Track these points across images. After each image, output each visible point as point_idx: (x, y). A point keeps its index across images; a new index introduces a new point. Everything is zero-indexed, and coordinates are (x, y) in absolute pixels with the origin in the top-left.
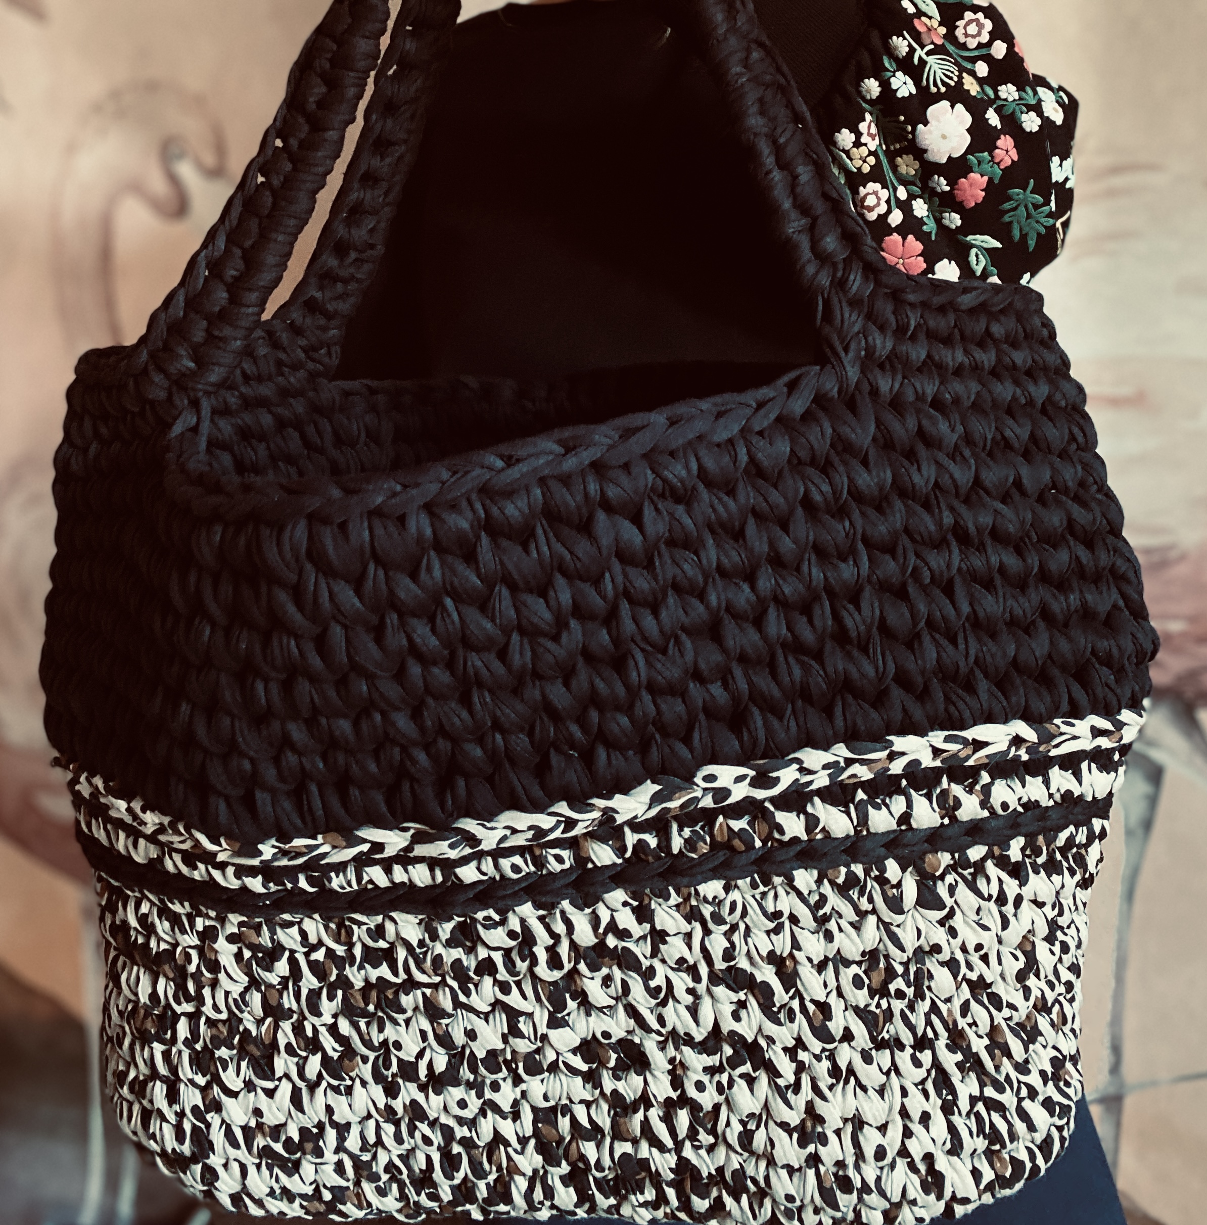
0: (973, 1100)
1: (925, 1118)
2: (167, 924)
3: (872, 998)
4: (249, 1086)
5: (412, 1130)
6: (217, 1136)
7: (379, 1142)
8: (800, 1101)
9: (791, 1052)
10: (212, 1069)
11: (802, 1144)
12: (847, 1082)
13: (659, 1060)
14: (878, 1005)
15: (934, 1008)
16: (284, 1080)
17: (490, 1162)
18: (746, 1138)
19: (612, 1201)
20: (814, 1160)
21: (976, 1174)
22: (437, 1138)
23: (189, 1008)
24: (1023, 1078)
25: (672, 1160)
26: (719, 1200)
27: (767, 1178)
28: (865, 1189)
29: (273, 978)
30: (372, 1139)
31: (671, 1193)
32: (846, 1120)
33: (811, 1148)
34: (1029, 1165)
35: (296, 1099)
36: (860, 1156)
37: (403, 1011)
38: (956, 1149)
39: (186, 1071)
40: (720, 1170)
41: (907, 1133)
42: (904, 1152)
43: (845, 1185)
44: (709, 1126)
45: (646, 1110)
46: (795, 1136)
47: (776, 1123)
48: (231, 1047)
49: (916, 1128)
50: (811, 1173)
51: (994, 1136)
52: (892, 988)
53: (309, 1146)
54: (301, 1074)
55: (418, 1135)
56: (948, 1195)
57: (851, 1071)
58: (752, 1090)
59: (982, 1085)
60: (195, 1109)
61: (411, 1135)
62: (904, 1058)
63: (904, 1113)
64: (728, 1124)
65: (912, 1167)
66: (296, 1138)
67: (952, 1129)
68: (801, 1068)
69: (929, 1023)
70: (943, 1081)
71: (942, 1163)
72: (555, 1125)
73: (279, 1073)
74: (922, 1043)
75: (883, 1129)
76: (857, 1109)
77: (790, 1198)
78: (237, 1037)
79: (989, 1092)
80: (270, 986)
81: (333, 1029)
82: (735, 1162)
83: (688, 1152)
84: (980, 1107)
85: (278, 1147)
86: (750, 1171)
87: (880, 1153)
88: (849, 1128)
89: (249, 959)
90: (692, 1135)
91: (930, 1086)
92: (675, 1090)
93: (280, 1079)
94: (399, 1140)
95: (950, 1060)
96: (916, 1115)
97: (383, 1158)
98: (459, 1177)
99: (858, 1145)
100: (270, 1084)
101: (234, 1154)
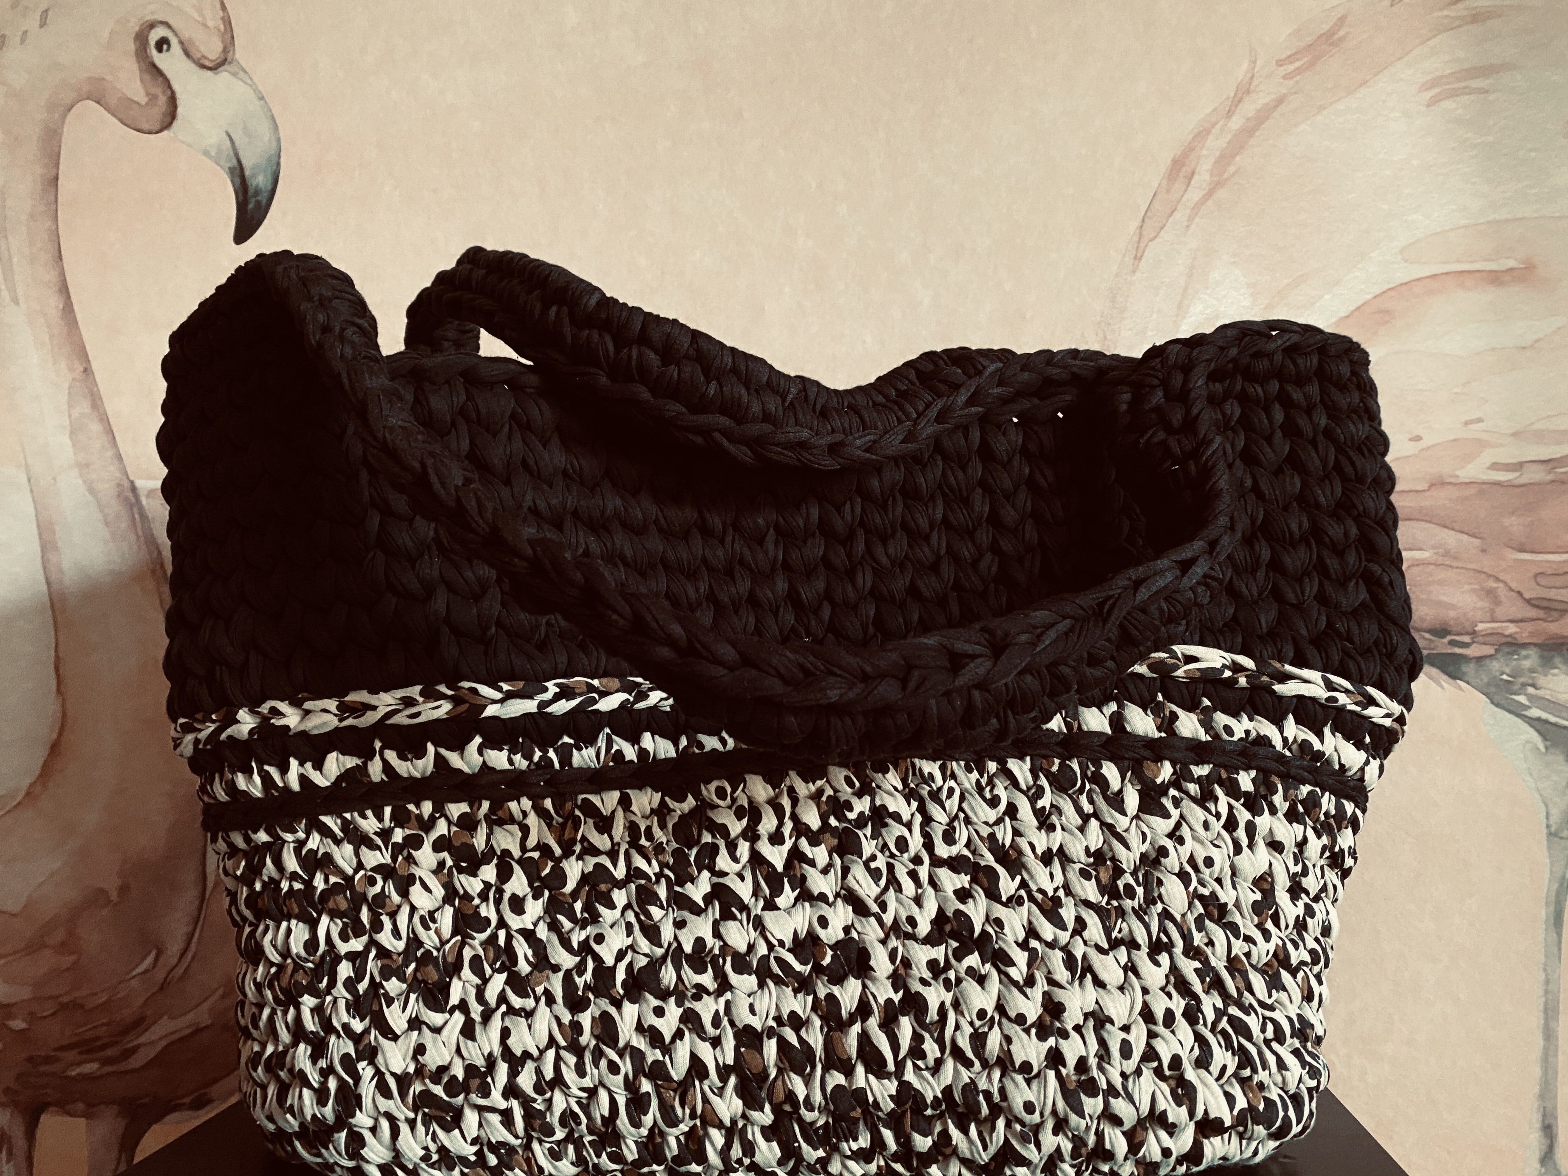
0: (1220, 1014)
1: (1169, 1018)
2: (348, 848)
3: (1103, 897)
4: (415, 1024)
5: (598, 1054)
6: (367, 1089)
7: (558, 1081)
8: (1037, 993)
9: (1023, 945)
10: (375, 1007)
11: (1042, 1037)
12: (1082, 977)
13: (880, 957)
14: (1108, 903)
15: (1166, 915)
16: (457, 1014)
17: (683, 1106)
18: (978, 1040)
19: (821, 1153)
20: (1055, 1058)
21: (1230, 1100)
22: (626, 1066)
25: (892, 1086)
26: (945, 1135)
27: (1002, 1090)
28: (1112, 1091)
29: (473, 885)
30: (549, 1074)
31: (888, 1135)
32: (1086, 1016)
33: (1051, 1041)
34: (1281, 1114)
35: (468, 1031)
36: (1104, 1055)
37: (612, 906)
38: (1203, 1062)
39: (342, 1017)
40: (948, 1091)
41: (1152, 1035)
42: (1150, 1054)
43: (1091, 1088)
44: (936, 1035)
45: (864, 1021)
46: (1033, 1031)
47: (1009, 1019)
48: (402, 979)
49: (1160, 1029)
50: (1051, 1074)
51: (1245, 1060)
52: (1120, 884)
53: (475, 1083)
54: (480, 997)
55: (603, 1063)
56: (1199, 1113)
57: (1088, 969)
58: (983, 988)
59: (1226, 1005)
60: (345, 1058)
61: (596, 1065)
62: (1142, 957)
63: (1147, 1015)
64: (957, 1027)
65: (1158, 1072)
66: (460, 1076)
67: (1200, 1039)
68: (1033, 959)
69: (1163, 929)
70: (1183, 987)
71: (1190, 1074)
72: (760, 1049)
73: (454, 1000)
74: (1156, 948)
75: (1126, 1028)
76: (1097, 1002)
77: (1029, 1107)
78: (413, 966)
79: (1233, 1010)
80: (467, 897)
81: (529, 935)
82: (965, 1075)
83: (909, 1075)
84: (1224, 1024)
85: (438, 1090)
86: (983, 1085)
87: (1126, 1050)
88: (1091, 1023)
89: (451, 867)
90: (916, 1052)
91: (1171, 988)
92: (896, 992)
93: (451, 1012)
94: (581, 1072)
95: (1189, 967)
96: (1159, 1015)
97: (560, 1103)
98: (648, 1120)
99: (1102, 1043)
100: (437, 1018)
101: (384, 1104)
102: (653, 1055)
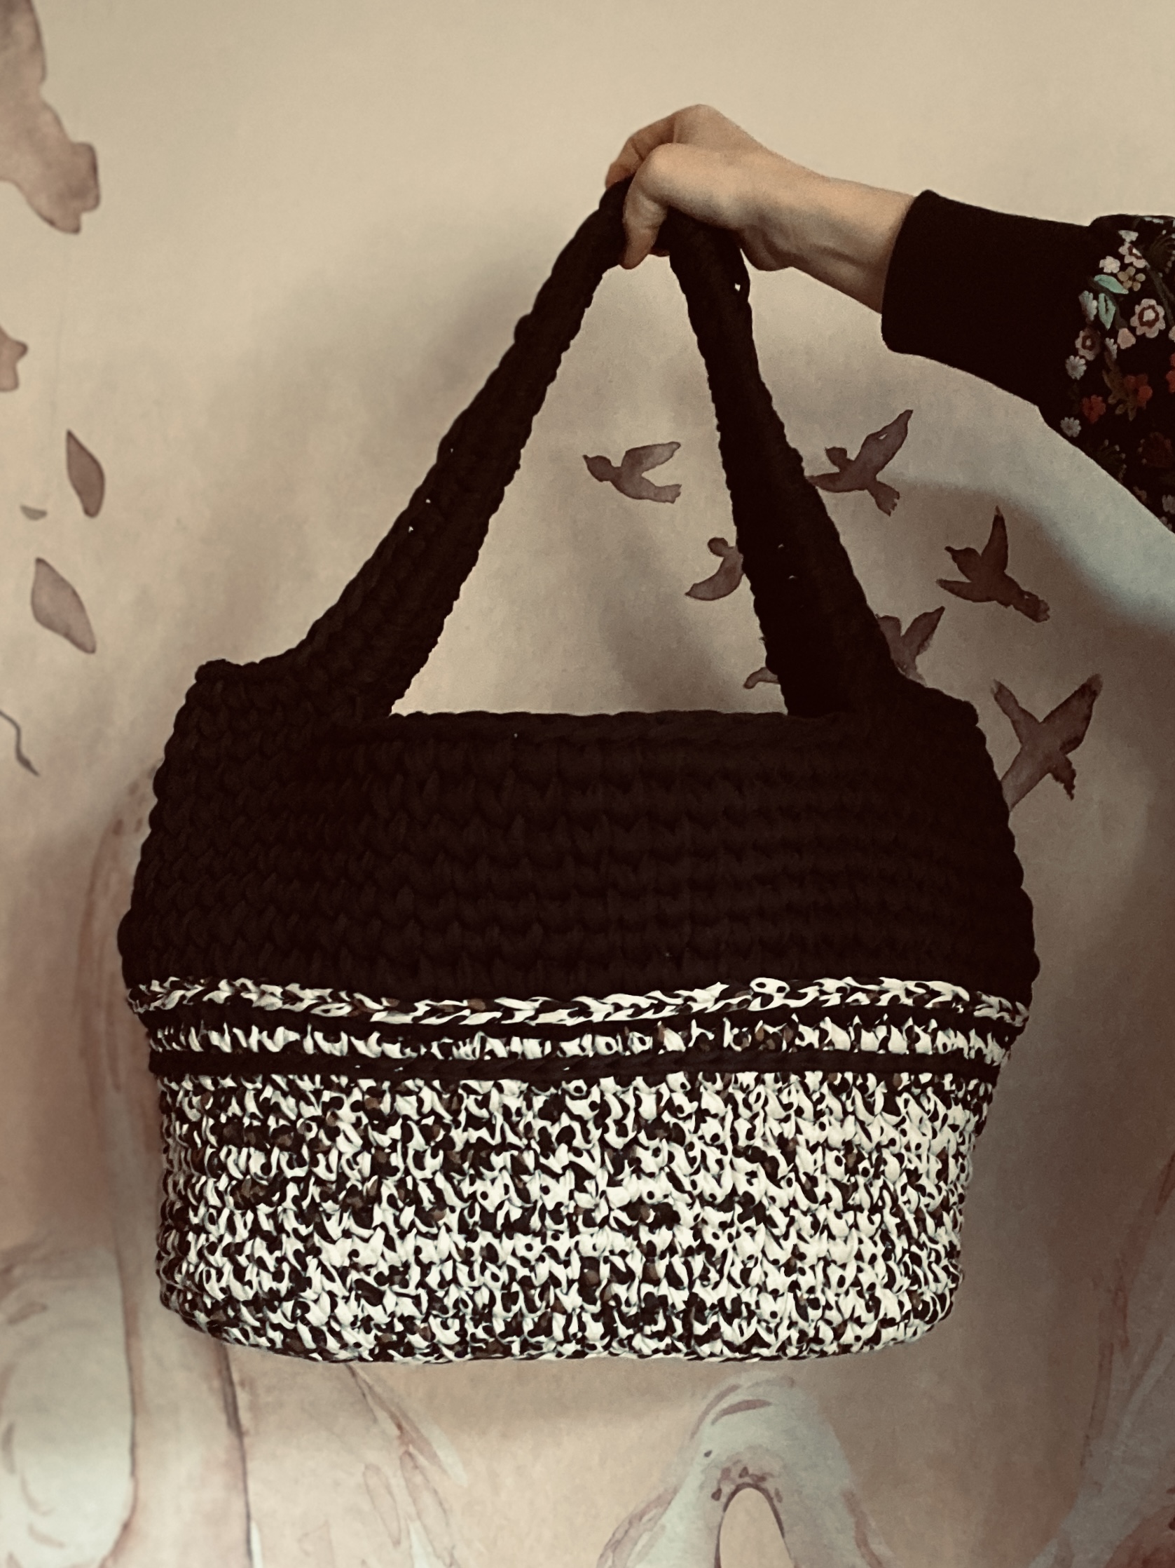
0: (904, 1252)
1: (873, 1259)
2: (291, 1101)
3: (846, 1174)
4: (347, 1234)
5: (483, 1268)
6: (313, 1272)
7: (455, 1280)
8: (788, 1245)
9: (785, 1211)
10: (317, 1220)
11: (788, 1274)
12: (822, 1233)
13: (687, 1216)
14: (849, 1180)
15: (885, 1186)
16: (379, 1229)
17: (541, 1299)
18: (746, 1273)
19: (631, 1332)
20: (794, 1286)
21: (901, 1305)
22: (504, 1275)
23: (300, 1172)
24: (934, 1246)
25: (684, 1295)
26: (716, 1326)
27: (757, 1303)
28: (828, 1306)
29: (384, 1140)
30: (449, 1276)
31: (678, 1324)
32: (819, 1259)
33: (794, 1277)
34: (932, 1308)
35: (389, 1243)
36: (827, 1283)
37: (491, 1169)
38: (889, 1285)
39: (290, 1223)
40: (722, 1300)
41: (860, 1270)
42: (856, 1283)
43: (815, 1304)
44: (718, 1267)
45: (671, 1256)
46: (783, 1269)
47: (768, 1260)
48: (336, 1201)
49: (865, 1266)
50: (791, 1295)
51: (915, 1279)
52: (861, 1167)
53: (397, 1278)
54: (397, 1221)
55: (488, 1273)
56: (881, 1316)
57: (827, 1227)
58: (753, 1239)
59: (910, 1245)
60: (297, 1253)
61: (482, 1272)
62: (862, 1218)
63: (859, 1256)
64: (733, 1264)
65: (860, 1294)
66: (386, 1273)
67: (889, 1270)
68: (792, 1221)
69: (881, 1197)
70: (885, 1236)
71: (879, 1292)
72: (597, 1270)
73: (376, 1222)
74: (875, 1209)
75: (843, 1266)
76: (828, 1251)
77: (774, 1315)
78: (344, 1193)
79: (914, 1249)
80: (380, 1148)
81: (430, 1183)
82: (734, 1292)
83: (697, 1288)
84: (907, 1258)
85: (370, 1280)
86: (745, 1298)
87: (841, 1281)
88: (822, 1263)
89: (366, 1126)
90: (704, 1277)
91: (877, 1238)
92: (695, 1240)
93: (375, 1229)
94: (471, 1276)
95: (892, 1222)
96: (867, 1257)
97: (454, 1293)
98: (515, 1309)
99: (826, 1276)
100: (366, 1233)
101: (329, 1286)
102: (522, 1272)
